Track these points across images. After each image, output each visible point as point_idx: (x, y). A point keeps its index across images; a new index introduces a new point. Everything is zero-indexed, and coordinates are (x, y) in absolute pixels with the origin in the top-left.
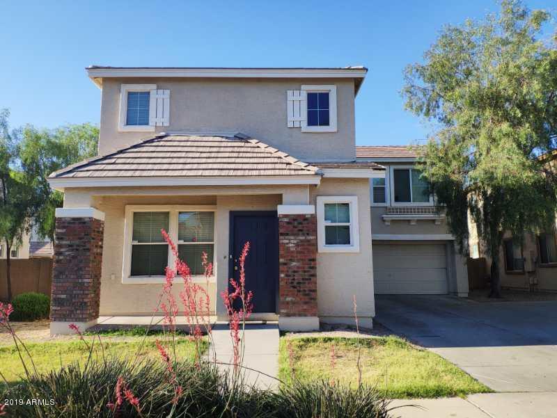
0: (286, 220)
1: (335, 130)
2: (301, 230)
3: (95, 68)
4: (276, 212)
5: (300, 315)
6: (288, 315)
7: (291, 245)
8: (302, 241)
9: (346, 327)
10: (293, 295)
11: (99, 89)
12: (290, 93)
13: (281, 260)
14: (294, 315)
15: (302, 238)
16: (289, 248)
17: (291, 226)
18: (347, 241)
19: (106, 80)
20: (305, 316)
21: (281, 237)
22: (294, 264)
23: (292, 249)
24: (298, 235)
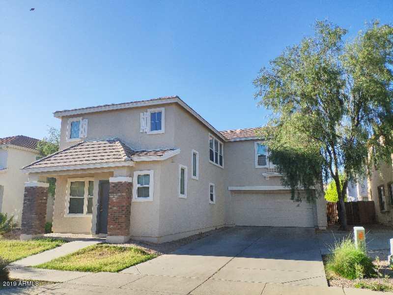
0: (113, 185)
1: (164, 132)
2: (119, 191)
3: (57, 112)
4: (109, 181)
5: (116, 235)
6: (111, 235)
7: (114, 199)
8: (119, 196)
9: (138, 242)
10: (114, 225)
11: (60, 120)
12: (141, 114)
13: (109, 206)
14: (113, 235)
15: (120, 194)
16: (113, 200)
17: (115, 188)
18: (147, 195)
19: (63, 117)
20: (118, 235)
21: (110, 194)
22: (115, 208)
23: (114, 201)
24: (118, 193)
